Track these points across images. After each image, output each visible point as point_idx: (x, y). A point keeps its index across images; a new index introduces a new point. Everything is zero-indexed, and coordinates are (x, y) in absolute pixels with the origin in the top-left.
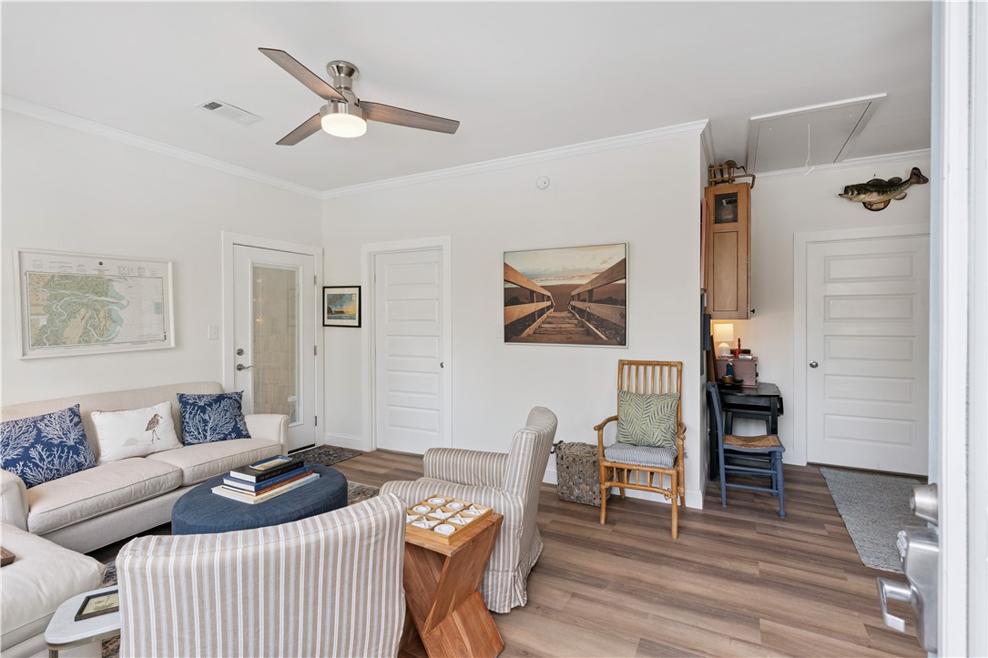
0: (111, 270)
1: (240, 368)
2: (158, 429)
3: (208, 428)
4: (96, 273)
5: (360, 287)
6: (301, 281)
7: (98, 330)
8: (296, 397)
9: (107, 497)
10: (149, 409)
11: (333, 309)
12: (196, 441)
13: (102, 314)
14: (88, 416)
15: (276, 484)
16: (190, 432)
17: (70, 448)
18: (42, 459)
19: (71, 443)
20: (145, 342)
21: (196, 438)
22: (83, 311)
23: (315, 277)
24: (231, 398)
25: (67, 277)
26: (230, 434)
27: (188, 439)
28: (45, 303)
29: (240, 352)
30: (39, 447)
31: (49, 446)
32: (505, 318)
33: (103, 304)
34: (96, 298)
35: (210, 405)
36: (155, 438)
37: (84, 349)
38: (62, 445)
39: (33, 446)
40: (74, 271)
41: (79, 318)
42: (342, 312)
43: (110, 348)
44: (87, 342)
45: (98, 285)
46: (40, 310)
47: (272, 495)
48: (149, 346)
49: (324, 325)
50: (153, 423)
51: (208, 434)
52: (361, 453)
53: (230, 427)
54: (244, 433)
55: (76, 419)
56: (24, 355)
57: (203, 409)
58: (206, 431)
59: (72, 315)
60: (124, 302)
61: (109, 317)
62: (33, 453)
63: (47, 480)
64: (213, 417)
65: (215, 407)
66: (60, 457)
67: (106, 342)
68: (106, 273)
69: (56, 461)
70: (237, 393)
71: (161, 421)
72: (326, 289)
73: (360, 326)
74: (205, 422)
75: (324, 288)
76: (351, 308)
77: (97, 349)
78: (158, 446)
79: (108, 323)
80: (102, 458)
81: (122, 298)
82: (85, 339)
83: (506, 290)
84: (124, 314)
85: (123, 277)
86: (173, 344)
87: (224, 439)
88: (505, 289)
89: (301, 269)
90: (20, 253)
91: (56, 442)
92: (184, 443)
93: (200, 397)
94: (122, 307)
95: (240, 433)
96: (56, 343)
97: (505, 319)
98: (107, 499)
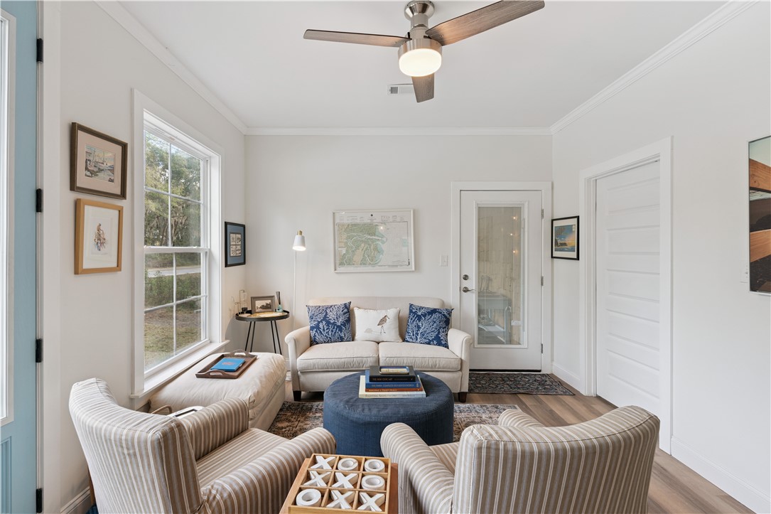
0: (377, 219)
1: (466, 290)
2: (386, 325)
3: (419, 332)
4: (369, 221)
5: (578, 217)
6: (526, 217)
7: (371, 258)
8: (520, 323)
9: (331, 361)
10: (384, 311)
11: (559, 241)
12: (411, 340)
13: (372, 247)
14: (353, 310)
15: (384, 388)
16: (408, 333)
17: (338, 326)
18: (324, 330)
19: (339, 324)
20: (397, 266)
21: (411, 338)
22: (363, 245)
23: (542, 211)
24: (441, 313)
25: (355, 225)
26: (432, 340)
27: (407, 338)
28: (345, 241)
29: (466, 278)
30: (324, 323)
31: (328, 323)
32: (750, 251)
33: (373, 241)
34: (369, 237)
35: (425, 316)
36: (383, 332)
37: (362, 269)
38: (334, 324)
39: (321, 321)
40: (358, 221)
41: (360, 250)
42: (565, 244)
43: (377, 269)
44: (364, 264)
45: (370, 229)
46: (343, 245)
47: (375, 396)
48: (399, 269)
49: (552, 257)
50: (383, 321)
51: (418, 337)
52: (573, 393)
53: (434, 335)
54: (443, 343)
55: (346, 310)
56: (335, 270)
57: (419, 318)
58: (417, 334)
59: (357, 247)
60: (384, 239)
61: (376, 249)
62: (321, 326)
63: (325, 342)
64: (425, 325)
65: (428, 317)
66: (332, 331)
67: (374, 265)
68: (375, 221)
69: (330, 333)
70: (446, 310)
71: (388, 320)
72: (554, 222)
73: (578, 259)
74: (419, 327)
75: (553, 221)
76: (571, 240)
77: (369, 269)
78: (384, 337)
79: (376, 253)
80: (356, 337)
81: (383, 237)
82: (363, 263)
83: (753, 204)
84: (384, 247)
85: (383, 223)
86: (413, 269)
87: (429, 343)
88: (751, 202)
89: (526, 205)
90: (334, 213)
91: (332, 322)
92: (404, 340)
93: (421, 308)
94: (383, 243)
95: (441, 342)
96: (349, 264)
97: (752, 251)
98: (331, 362)
